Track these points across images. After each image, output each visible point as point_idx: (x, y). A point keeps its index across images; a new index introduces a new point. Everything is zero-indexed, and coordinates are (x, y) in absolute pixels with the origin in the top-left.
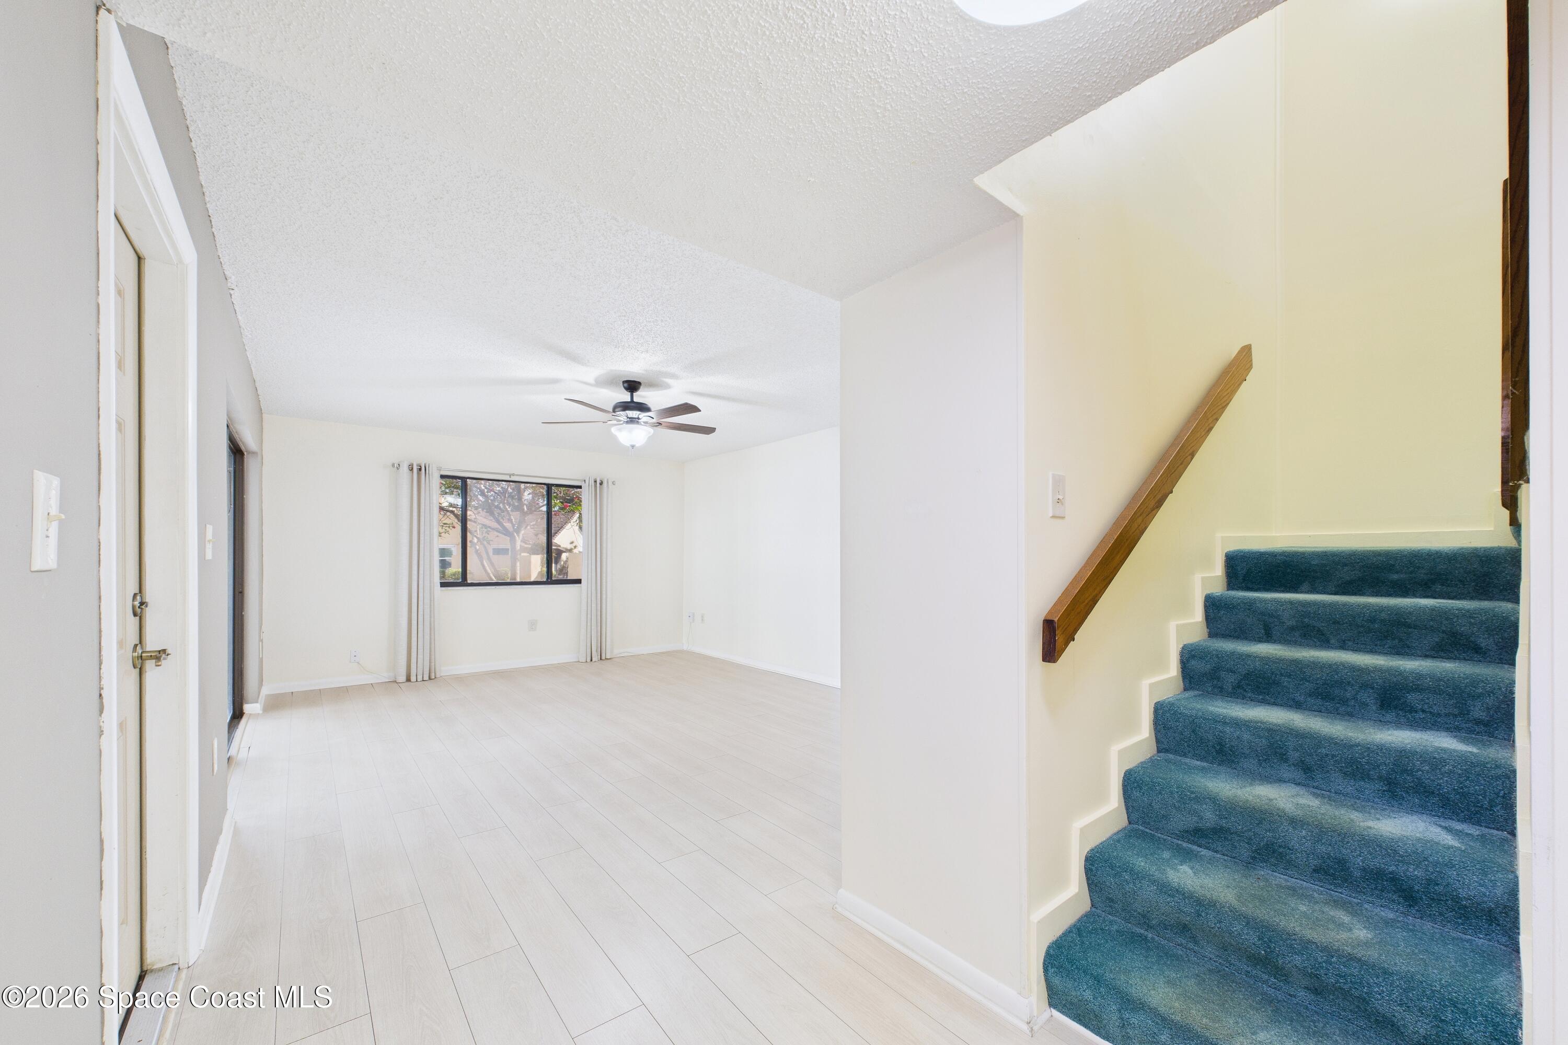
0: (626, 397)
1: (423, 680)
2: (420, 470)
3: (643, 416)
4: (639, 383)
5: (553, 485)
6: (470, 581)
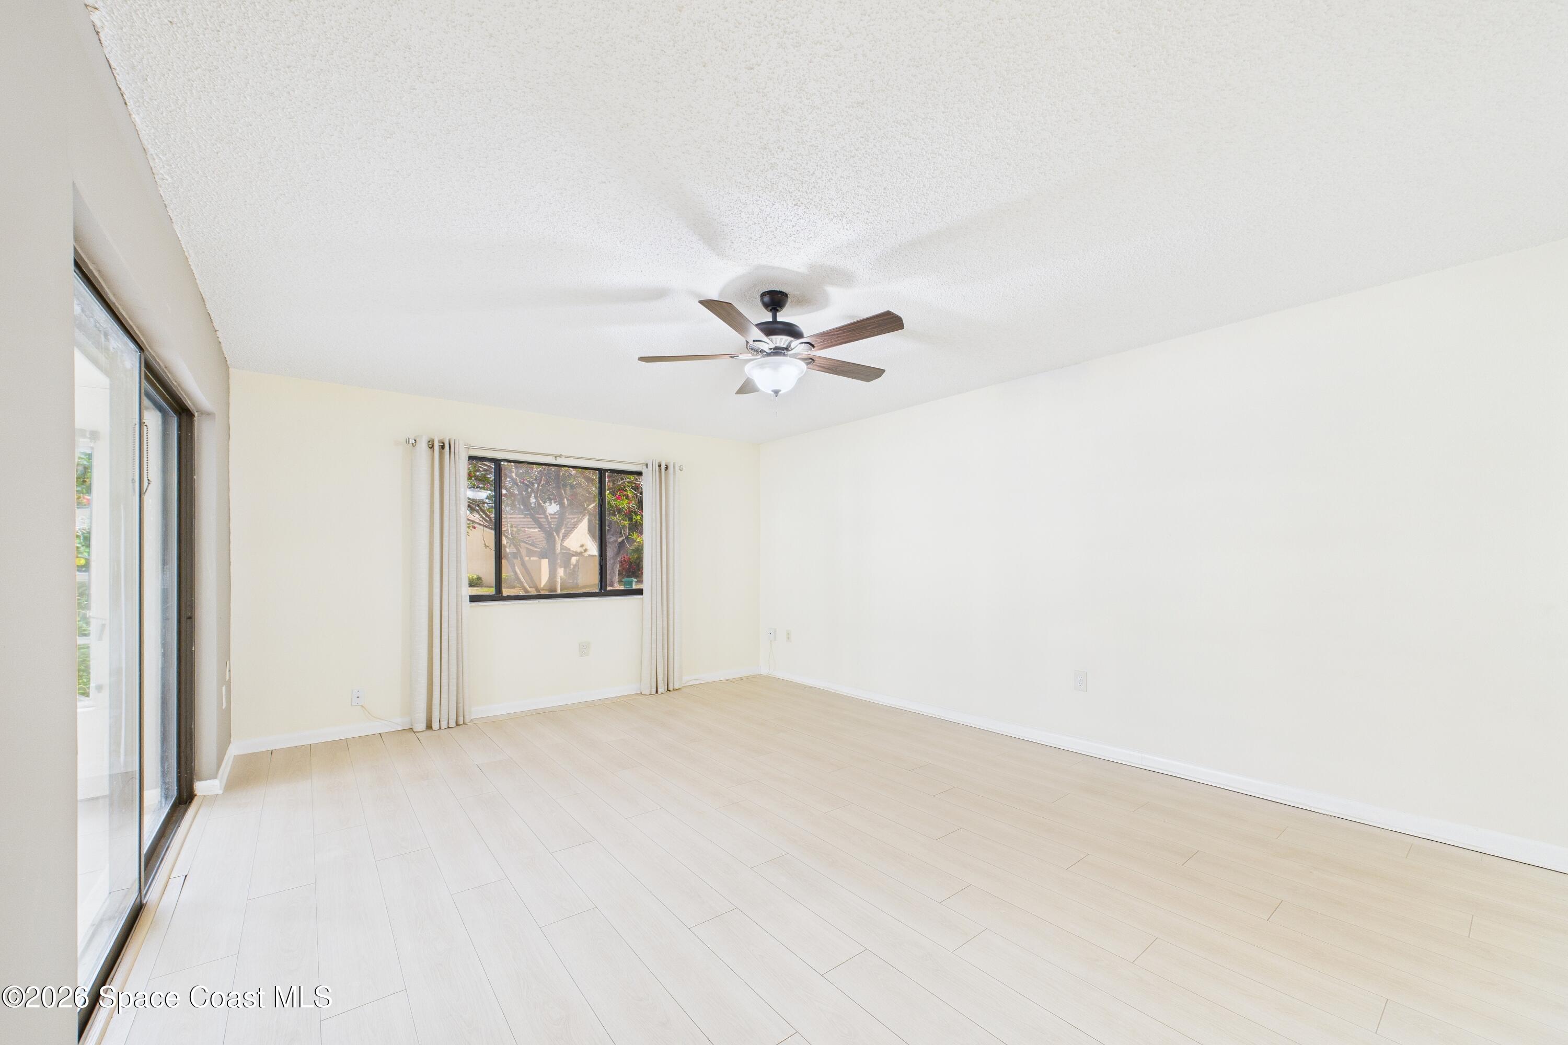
0: (767, 317)
1: (448, 727)
2: (443, 447)
4: (785, 297)
5: (606, 470)
6: (506, 592)
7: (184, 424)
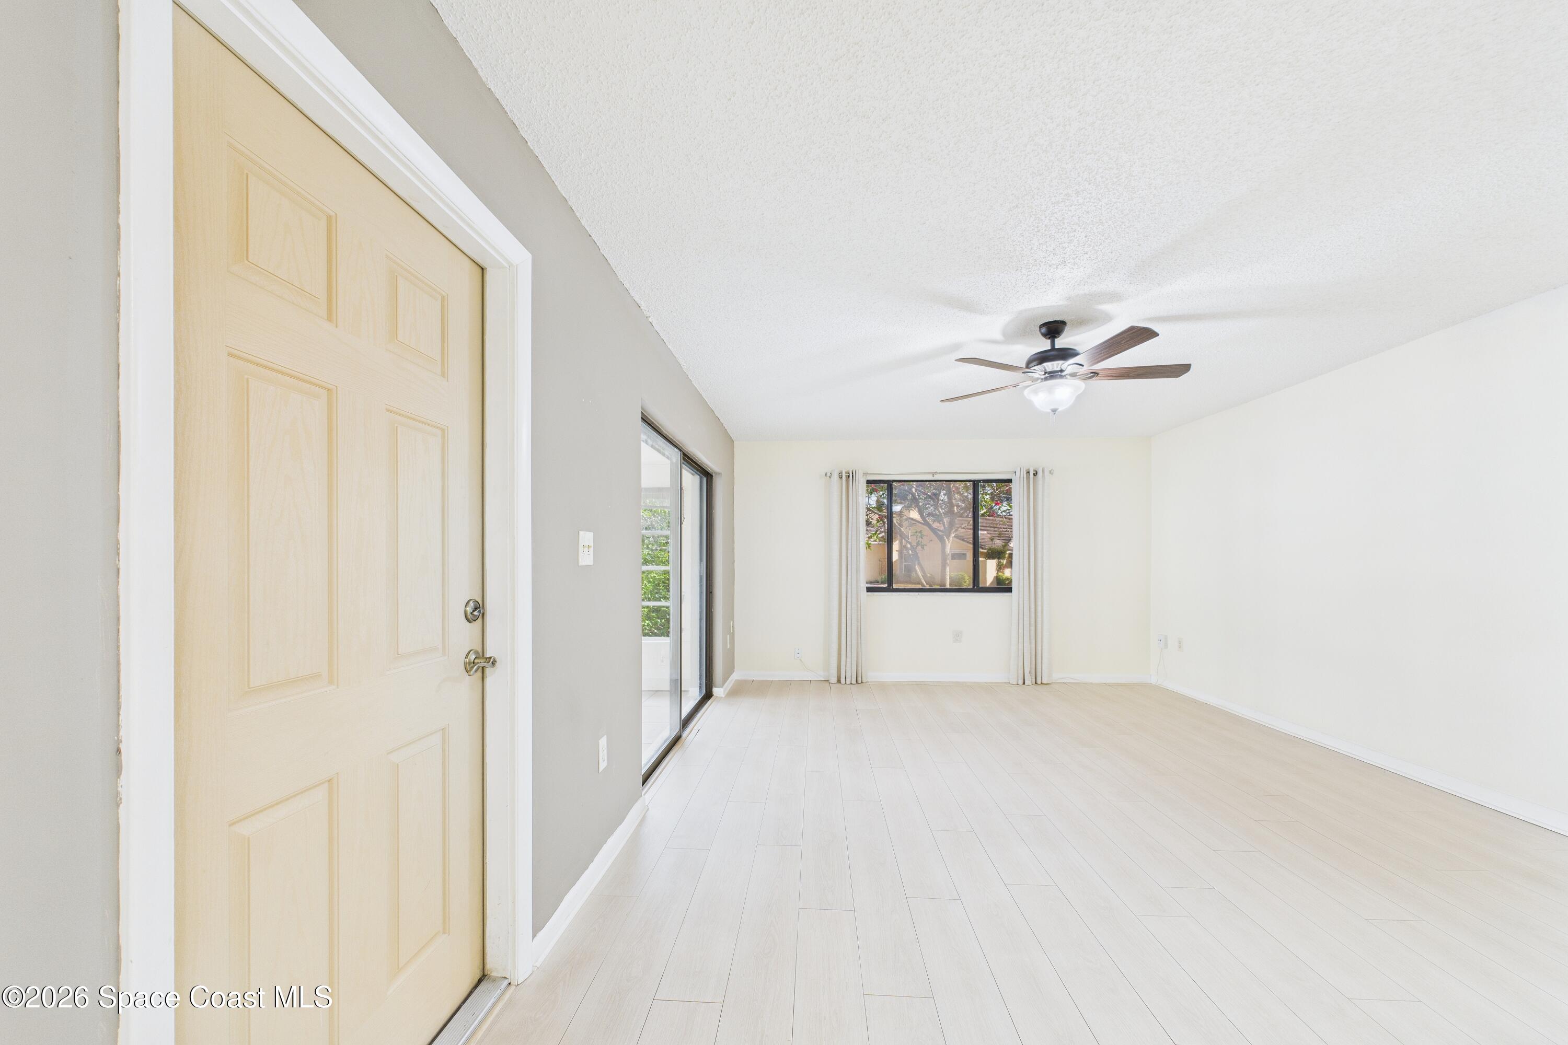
0: (1045, 345)
1: (851, 684)
2: (848, 477)
3: (1068, 365)
4: (1063, 323)
5: (979, 481)
6: (895, 586)
7: (709, 480)
